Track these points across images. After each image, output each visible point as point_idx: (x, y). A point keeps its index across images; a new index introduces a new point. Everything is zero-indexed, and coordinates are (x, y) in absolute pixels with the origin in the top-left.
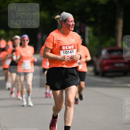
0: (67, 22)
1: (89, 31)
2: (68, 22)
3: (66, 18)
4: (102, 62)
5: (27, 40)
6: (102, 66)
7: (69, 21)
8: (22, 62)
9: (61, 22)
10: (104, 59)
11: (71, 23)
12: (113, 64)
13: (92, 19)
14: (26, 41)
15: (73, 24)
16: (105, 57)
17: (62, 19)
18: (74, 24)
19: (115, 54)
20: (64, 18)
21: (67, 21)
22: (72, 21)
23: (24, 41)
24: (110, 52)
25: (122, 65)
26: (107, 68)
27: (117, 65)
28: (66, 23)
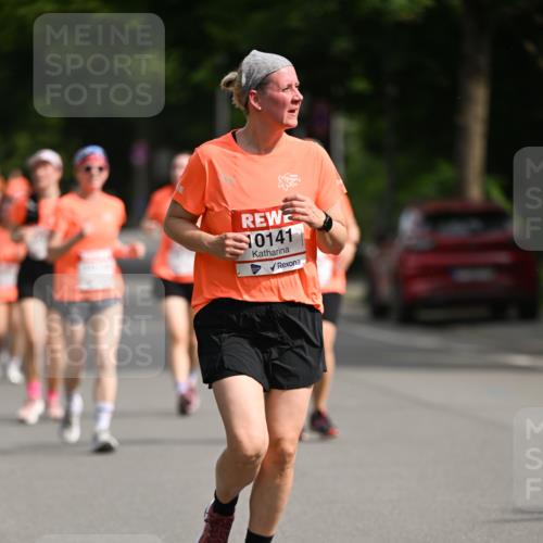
0: (269, 92)
1: (347, 136)
2: (275, 87)
3: (265, 72)
4: (402, 262)
5: (101, 169)
6: (401, 278)
7: (278, 84)
8: (78, 259)
9: (244, 92)
10: (409, 251)
11: (288, 96)
12: (444, 272)
13: (360, 85)
14: (95, 171)
15: (297, 98)
16: (413, 242)
17: (247, 77)
18: (301, 97)
19: (456, 231)
20: (258, 72)
21: (271, 85)
22: (290, 86)
23: (89, 169)
24: (434, 219)
25: (484, 275)
26: (421, 287)
27: (464, 276)
28: (265, 93)
